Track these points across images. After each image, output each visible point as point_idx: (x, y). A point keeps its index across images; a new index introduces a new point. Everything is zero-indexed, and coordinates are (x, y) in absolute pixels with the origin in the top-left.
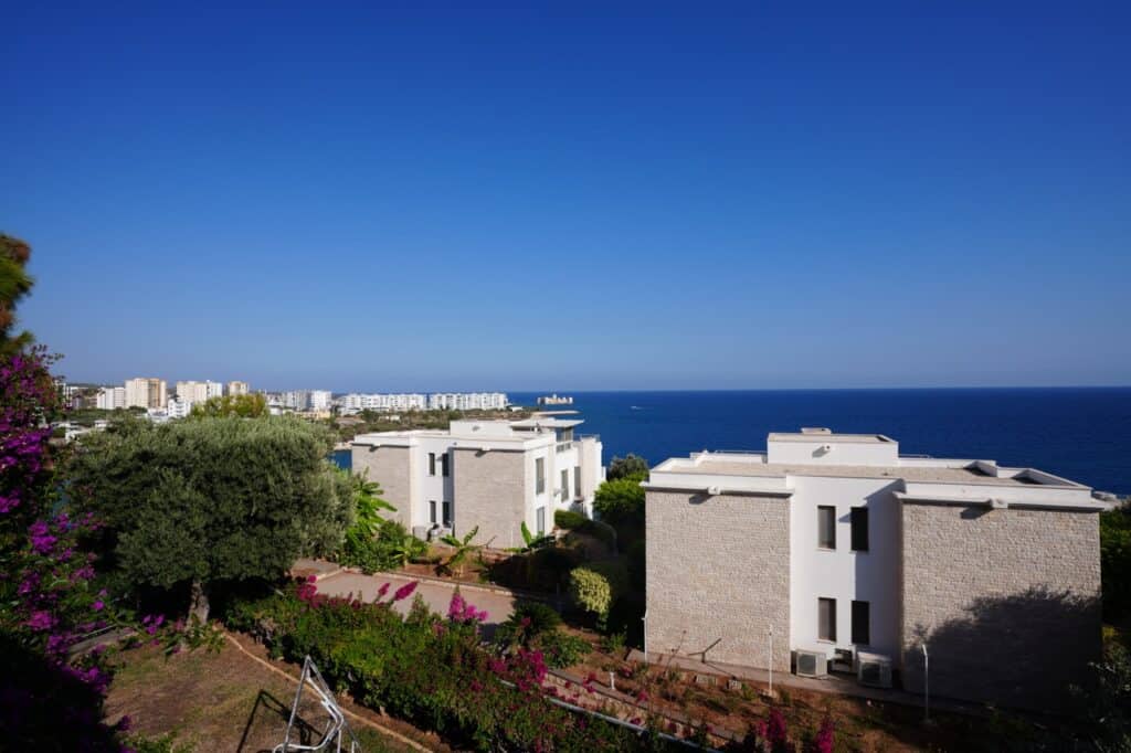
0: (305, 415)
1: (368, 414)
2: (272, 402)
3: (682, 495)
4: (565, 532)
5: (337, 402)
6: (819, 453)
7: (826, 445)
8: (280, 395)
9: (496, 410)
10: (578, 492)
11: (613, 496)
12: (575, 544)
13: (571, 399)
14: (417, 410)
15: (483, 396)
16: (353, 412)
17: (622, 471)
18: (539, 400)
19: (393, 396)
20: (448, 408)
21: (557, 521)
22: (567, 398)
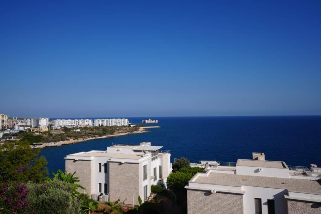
0: (36, 130)
1: (66, 129)
2: (20, 124)
3: (201, 192)
4: (155, 195)
5: (51, 123)
6: (257, 171)
7: (260, 168)
8: (24, 119)
9: (124, 126)
10: (161, 176)
11: (175, 180)
12: (159, 201)
13: (157, 121)
14: (88, 127)
15: (118, 120)
16: (59, 128)
17: (179, 165)
18: (143, 121)
19: (77, 120)
20: (102, 125)
21: (152, 190)
22: (155, 120)
